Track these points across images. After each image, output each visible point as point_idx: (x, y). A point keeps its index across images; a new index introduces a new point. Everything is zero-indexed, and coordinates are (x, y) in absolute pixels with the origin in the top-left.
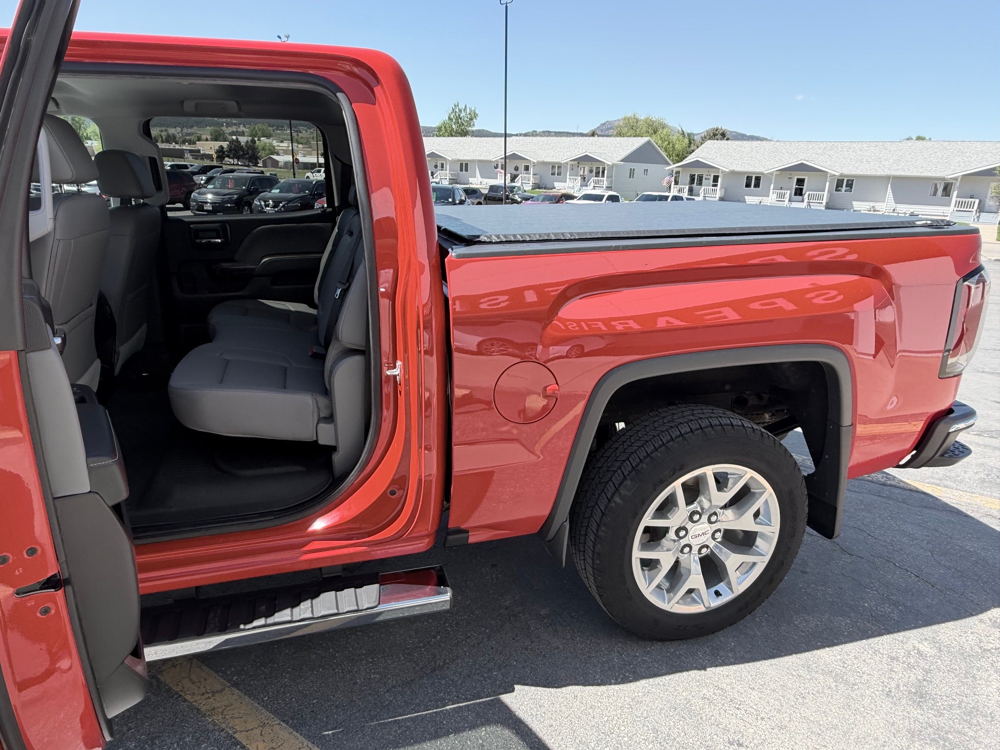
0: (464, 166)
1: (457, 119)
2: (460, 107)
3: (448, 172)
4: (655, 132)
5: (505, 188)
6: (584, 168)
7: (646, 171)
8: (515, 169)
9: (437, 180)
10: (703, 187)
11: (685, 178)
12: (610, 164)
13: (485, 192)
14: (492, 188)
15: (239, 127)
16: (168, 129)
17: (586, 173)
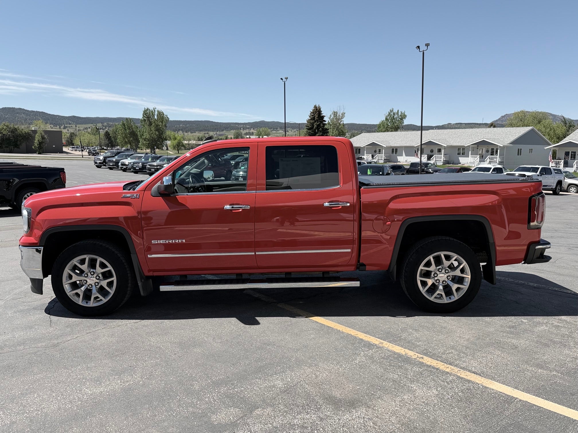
0: (395, 150)
1: (392, 120)
2: (394, 111)
3: (383, 155)
4: (539, 122)
5: (421, 165)
6: (482, 149)
7: (531, 150)
8: (431, 151)
9: (375, 160)
10: (576, 161)
11: (561, 154)
12: (502, 146)
13: (408, 167)
14: (413, 165)
15: (251, 130)
16: (209, 132)
17: (484, 152)
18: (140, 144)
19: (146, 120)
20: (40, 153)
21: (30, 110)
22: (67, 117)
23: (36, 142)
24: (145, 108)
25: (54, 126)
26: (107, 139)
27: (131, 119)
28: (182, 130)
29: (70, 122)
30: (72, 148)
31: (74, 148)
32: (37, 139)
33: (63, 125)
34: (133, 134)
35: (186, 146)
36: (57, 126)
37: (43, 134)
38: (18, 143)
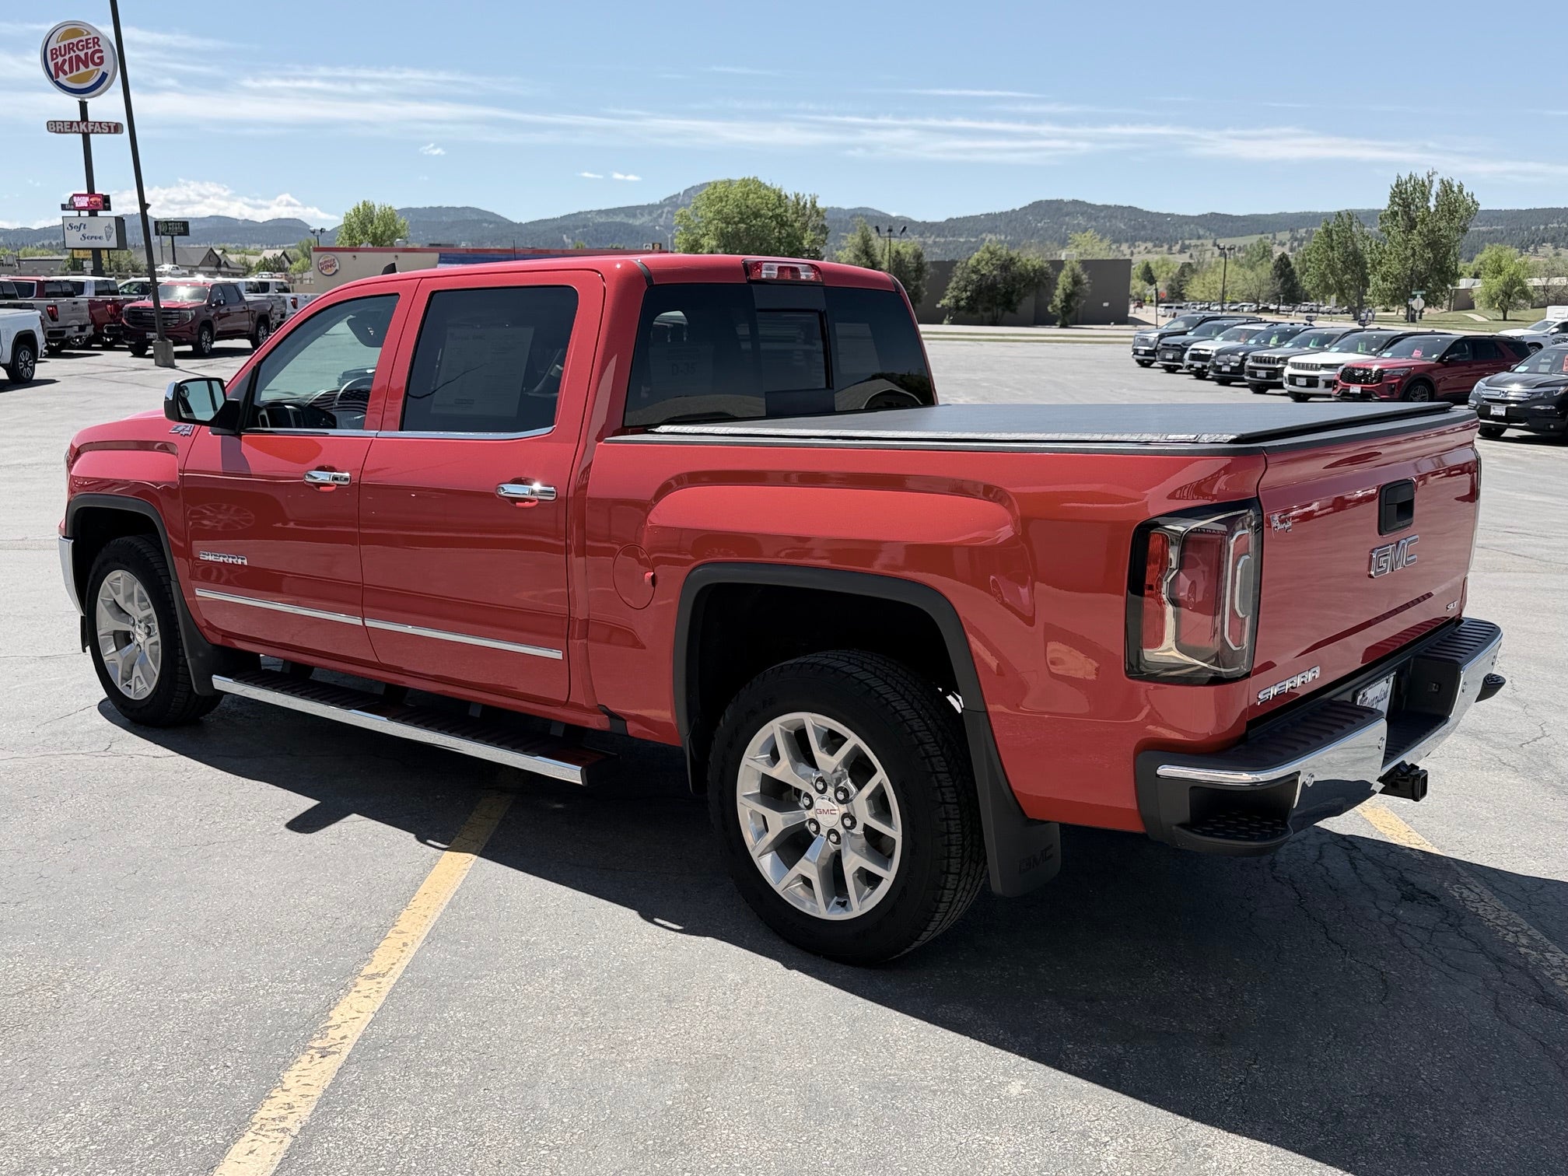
18: (1369, 291)
19: (1397, 213)
20: (1064, 326)
21: (1099, 203)
22: (1194, 217)
23: (1058, 292)
24: (1399, 177)
25: (1155, 246)
26: (1282, 280)
27: (1350, 215)
28: (1553, 240)
29: (1201, 232)
30: (1167, 307)
31: (1171, 307)
32: (1060, 287)
33: (1180, 242)
34: (1355, 262)
35: (1535, 295)
36: (1162, 246)
37: (1078, 268)
38: (1015, 298)
